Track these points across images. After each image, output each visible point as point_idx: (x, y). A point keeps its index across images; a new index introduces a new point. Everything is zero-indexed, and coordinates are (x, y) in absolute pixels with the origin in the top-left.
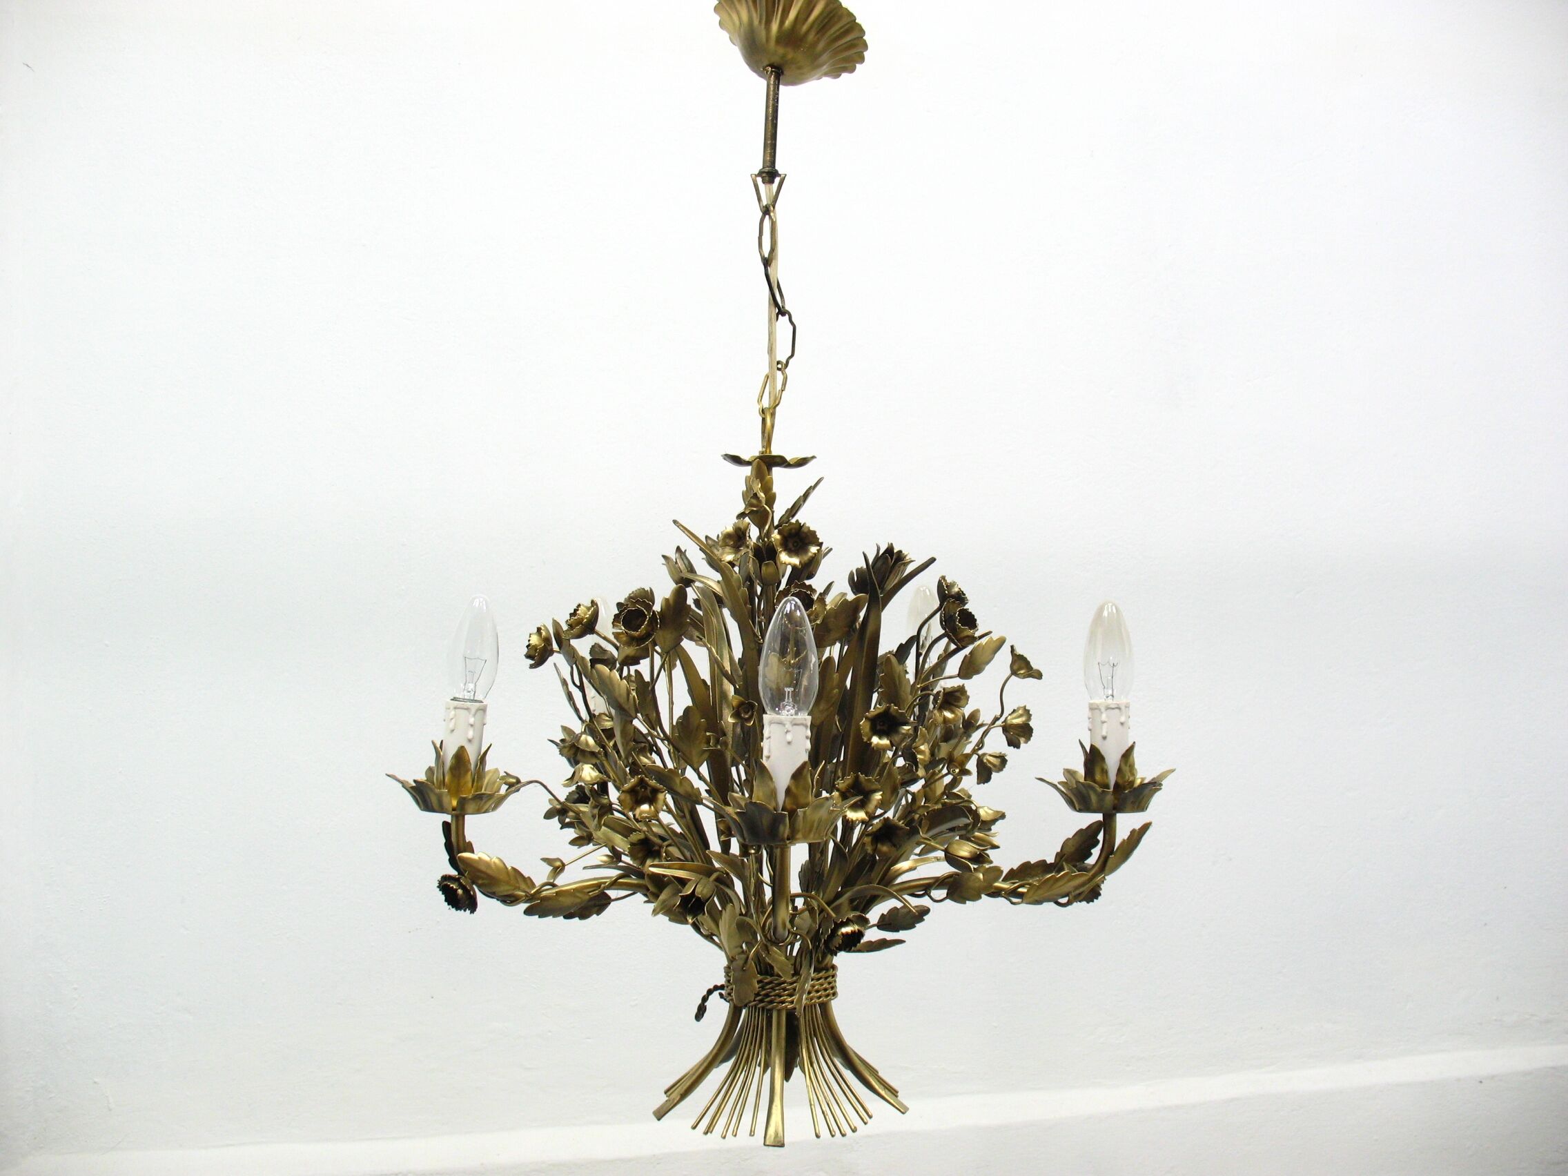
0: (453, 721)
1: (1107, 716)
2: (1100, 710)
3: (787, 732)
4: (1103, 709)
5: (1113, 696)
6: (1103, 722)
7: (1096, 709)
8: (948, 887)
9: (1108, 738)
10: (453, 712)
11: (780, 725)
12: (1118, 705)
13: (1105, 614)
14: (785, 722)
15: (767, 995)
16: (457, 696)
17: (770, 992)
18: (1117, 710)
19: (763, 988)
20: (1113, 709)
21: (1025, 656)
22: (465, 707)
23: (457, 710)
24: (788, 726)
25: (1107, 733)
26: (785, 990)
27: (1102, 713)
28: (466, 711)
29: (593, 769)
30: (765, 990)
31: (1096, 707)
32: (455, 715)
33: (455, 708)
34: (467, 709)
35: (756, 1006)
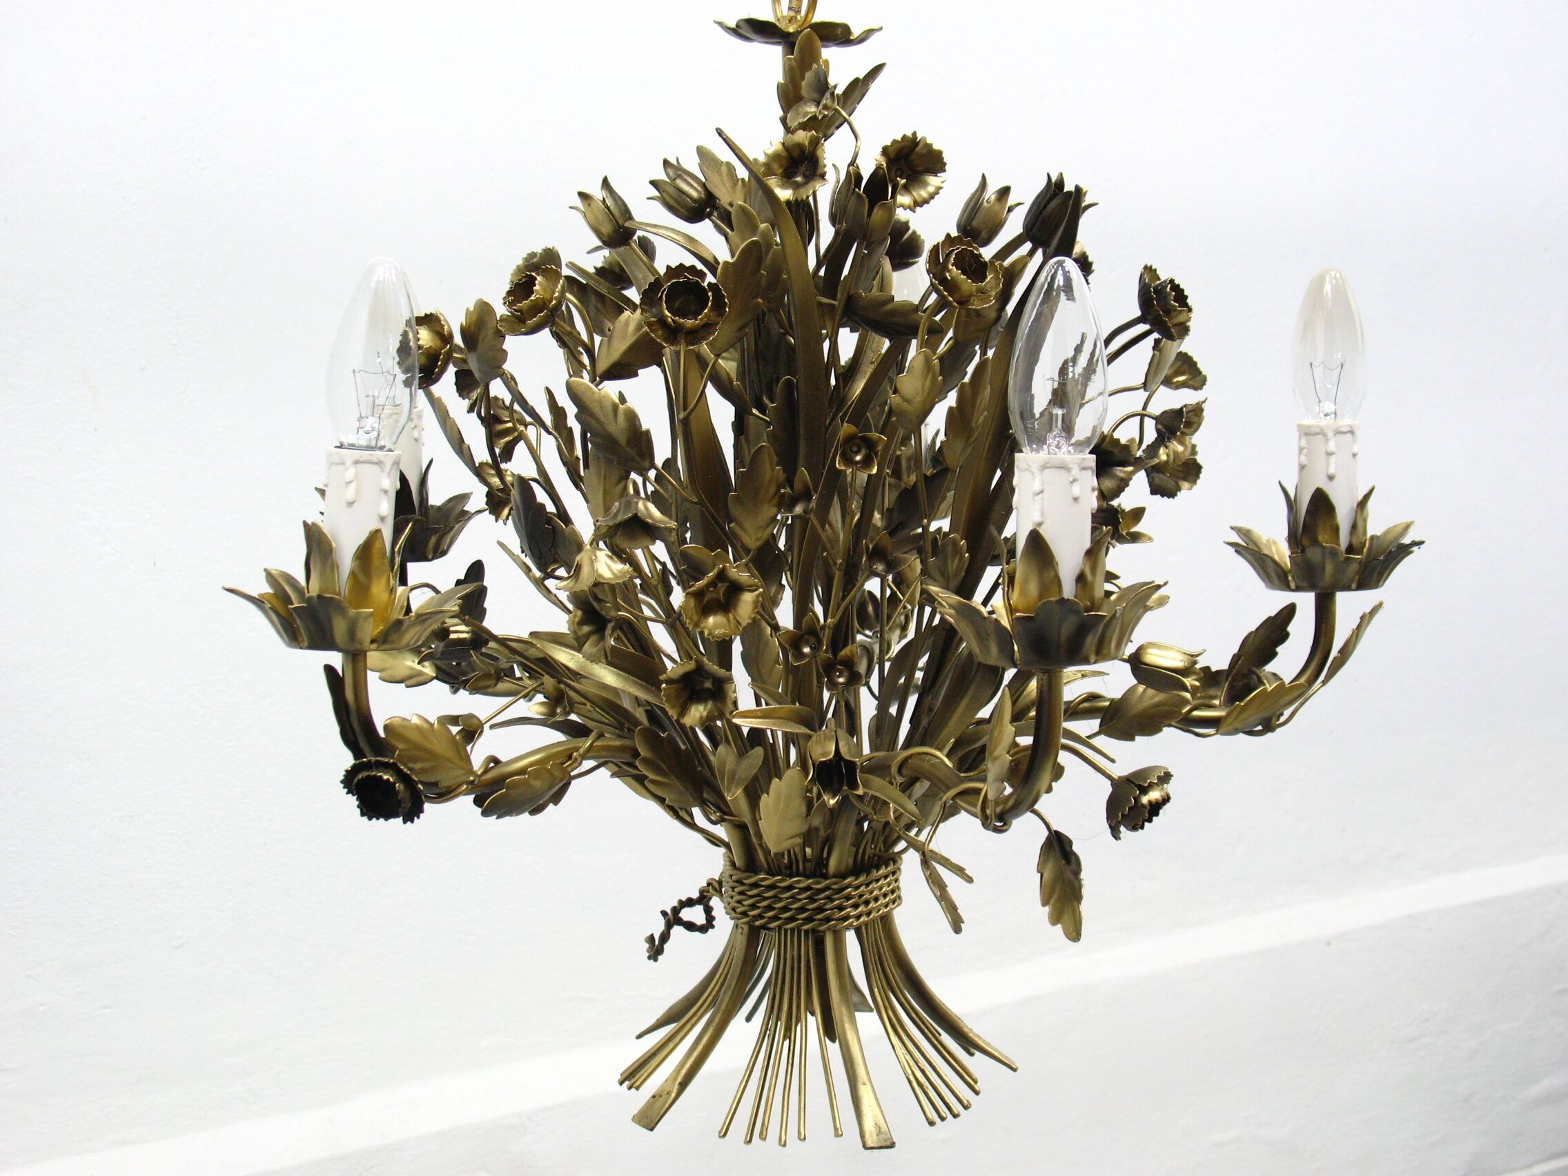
0: (354, 484)
1: (1337, 445)
2: (1325, 435)
3: (1075, 480)
4: (1330, 434)
5: (1335, 414)
6: (1329, 454)
7: (1319, 434)
8: (1101, 715)
9: (1336, 480)
10: (351, 472)
11: (1063, 471)
12: (1351, 427)
13: (1327, 288)
14: (1071, 466)
15: (820, 910)
16: (346, 441)
17: (825, 904)
18: (1349, 435)
19: (812, 899)
20: (1345, 433)
21: (1190, 354)
22: (375, 460)
23: (358, 466)
24: (1075, 472)
25: (1336, 469)
26: (848, 898)
27: (1327, 440)
28: (375, 468)
29: (610, 557)
30: (815, 901)
31: (1318, 430)
32: (356, 475)
33: (357, 462)
34: (379, 463)
35: (780, 927)
